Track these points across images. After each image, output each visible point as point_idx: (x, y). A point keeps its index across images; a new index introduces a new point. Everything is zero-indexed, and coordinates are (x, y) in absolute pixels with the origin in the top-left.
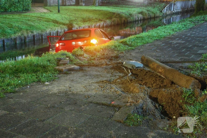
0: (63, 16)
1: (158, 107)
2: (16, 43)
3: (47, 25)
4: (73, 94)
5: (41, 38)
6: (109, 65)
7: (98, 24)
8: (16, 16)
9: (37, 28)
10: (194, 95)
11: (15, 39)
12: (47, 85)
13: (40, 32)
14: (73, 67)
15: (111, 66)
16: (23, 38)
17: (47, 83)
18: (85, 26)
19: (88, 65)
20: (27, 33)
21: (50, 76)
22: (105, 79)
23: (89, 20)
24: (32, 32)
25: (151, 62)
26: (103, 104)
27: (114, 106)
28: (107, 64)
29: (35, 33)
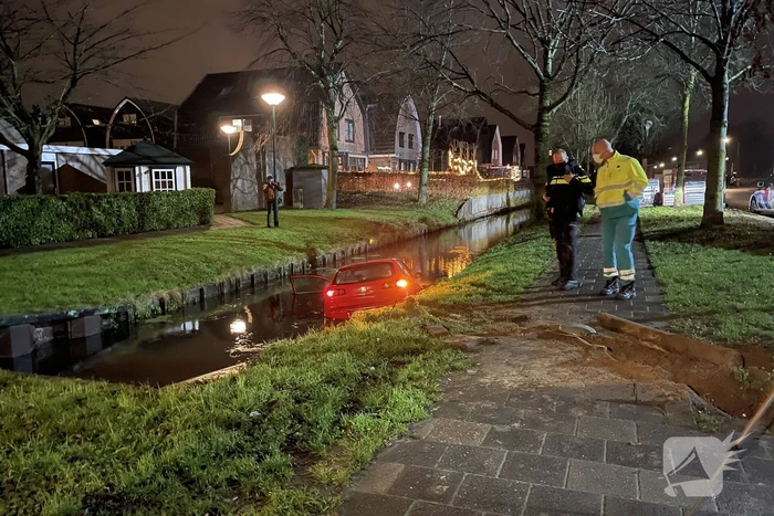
0: (289, 232)
2: (223, 294)
3: (270, 252)
5: (264, 279)
7: (357, 246)
11: (221, 285)
16: (234, 283)
17: (469, 371)
20: (242, 272)
23: (340, 239)
24: (250, 270)
29: (254, 271)
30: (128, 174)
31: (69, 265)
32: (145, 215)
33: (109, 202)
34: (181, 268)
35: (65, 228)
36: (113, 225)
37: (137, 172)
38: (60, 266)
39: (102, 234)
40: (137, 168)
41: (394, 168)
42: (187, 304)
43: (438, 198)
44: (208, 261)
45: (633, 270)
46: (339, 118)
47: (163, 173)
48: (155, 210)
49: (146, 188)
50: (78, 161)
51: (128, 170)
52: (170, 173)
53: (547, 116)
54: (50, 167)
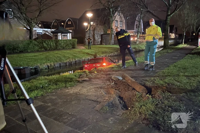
0: (92, 50)
1: (122, 103)
2: (66, 65)
3: (83, 55)
4: (80, 94)
5: (79, 62)
6: (105, 78)
8: (68, 51)
9: (78, 57)
10: (141, 97)
11: (66, 63)
12: (69, 89)
13: (79, 59)
14: (85, 79)
15: (106, 79)
16: (70, 62)
17: (69, 88)
18: (103, 55)
19: (94, 78)
20: (72, 60)
21: (72, 84)
22: (99, 86)
23: (106, 52)
24: (75, 59)
25: (126, 77)
26: (92, 100)
27: (97, 102)
28: (104, 78)
29: (77, 60)
30: (56, 35)
31: (30, 56)
32: (57, 45)
33: (48, 42)
34: (57, 58)
35: (37, 48)
36: (49, 48)
37: (58, 35)
38: (28, 56)
39: (46, 50)
40: (58, 34)
41: (134, 34)
42: (56, 67)
43: (142, 42)
44: (65, 57)
45: (154, 62)
46: (113, 20)
47: (65, 35)
48: (60, 44)
49: (60, 39)
50: (48, 32)
51: (56, 34)
52: (66, 35)
53: (169, 17)
54: (41, 34)
